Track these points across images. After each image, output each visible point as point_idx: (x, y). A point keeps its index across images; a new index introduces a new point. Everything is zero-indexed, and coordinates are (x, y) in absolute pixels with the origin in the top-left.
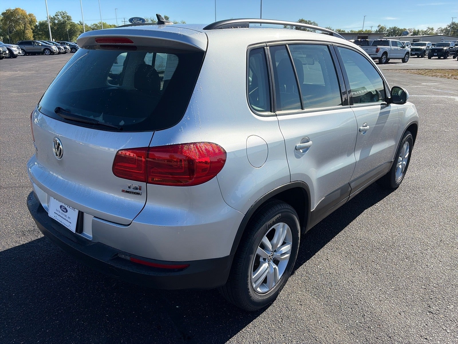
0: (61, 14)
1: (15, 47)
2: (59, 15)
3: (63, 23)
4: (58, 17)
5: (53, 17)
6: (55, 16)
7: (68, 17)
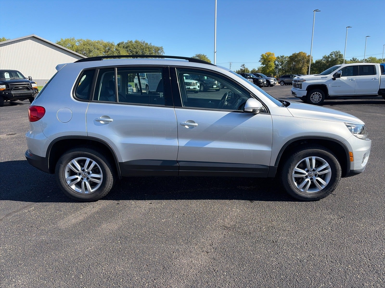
0: (335, 54)
1: (273, 79)
2: (333, 54)
3: (335, 60)
4: (332, 56)
5: (328, 56)
6: (330, 55)
7: (340, 55)
